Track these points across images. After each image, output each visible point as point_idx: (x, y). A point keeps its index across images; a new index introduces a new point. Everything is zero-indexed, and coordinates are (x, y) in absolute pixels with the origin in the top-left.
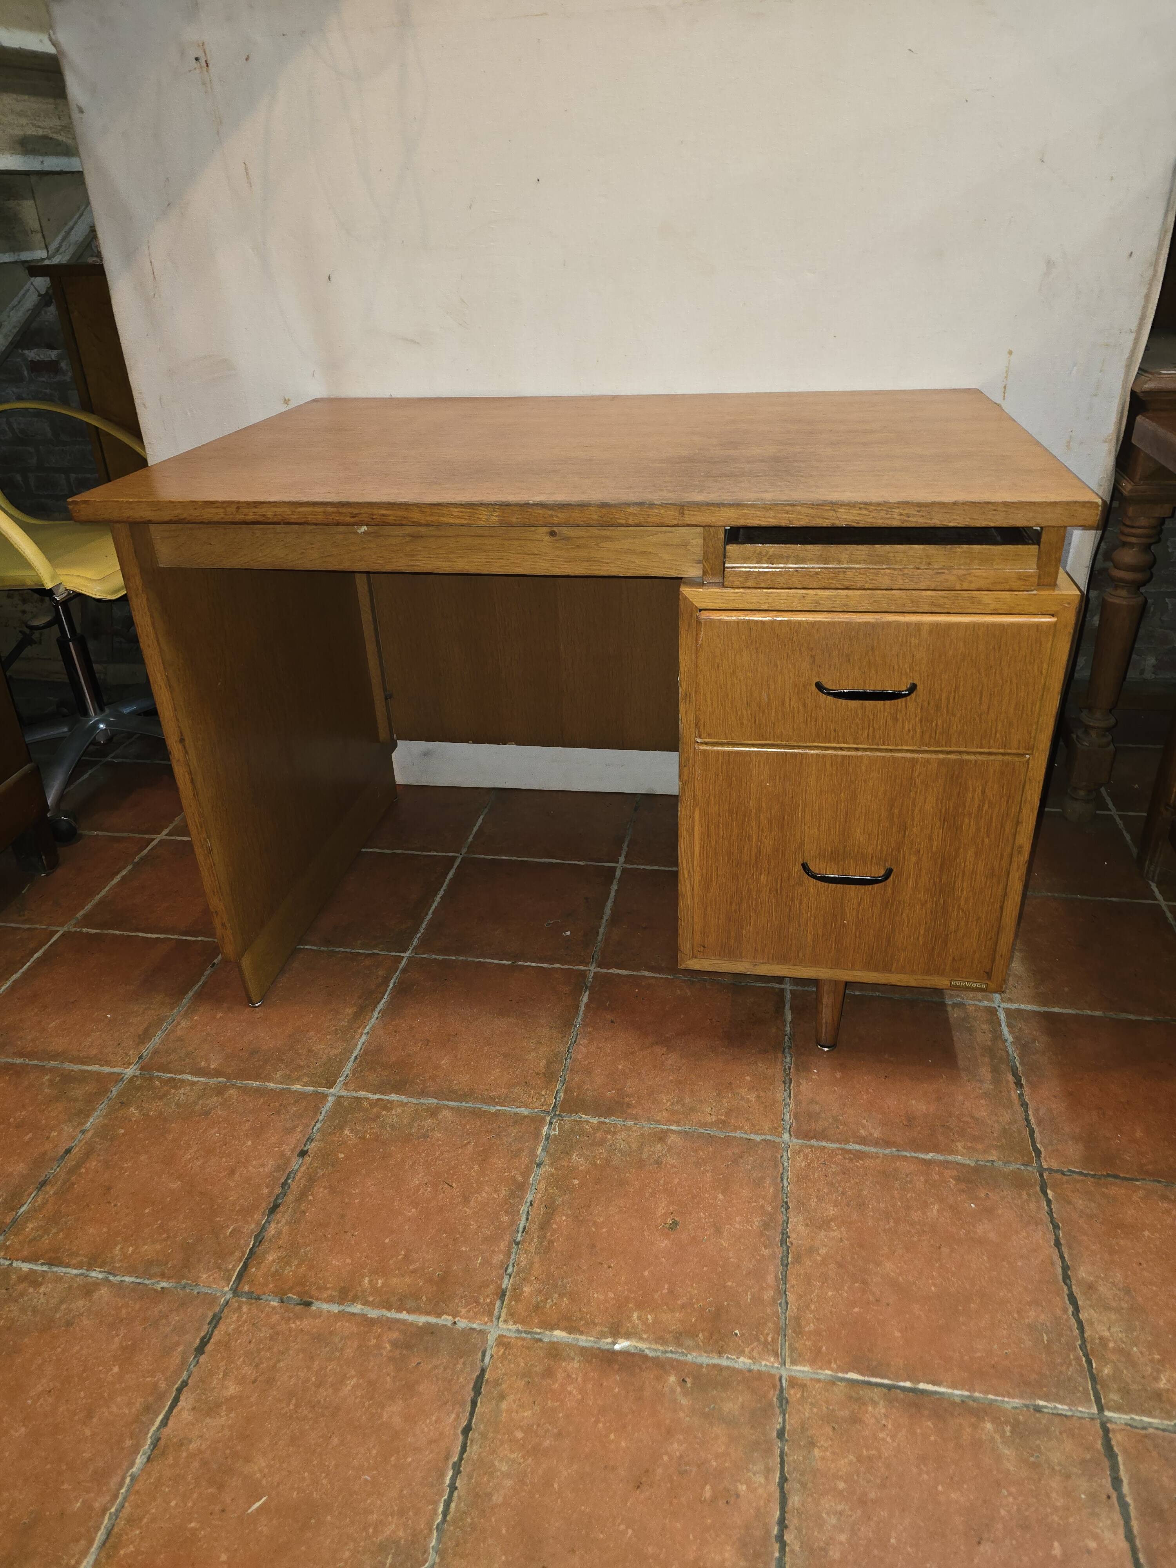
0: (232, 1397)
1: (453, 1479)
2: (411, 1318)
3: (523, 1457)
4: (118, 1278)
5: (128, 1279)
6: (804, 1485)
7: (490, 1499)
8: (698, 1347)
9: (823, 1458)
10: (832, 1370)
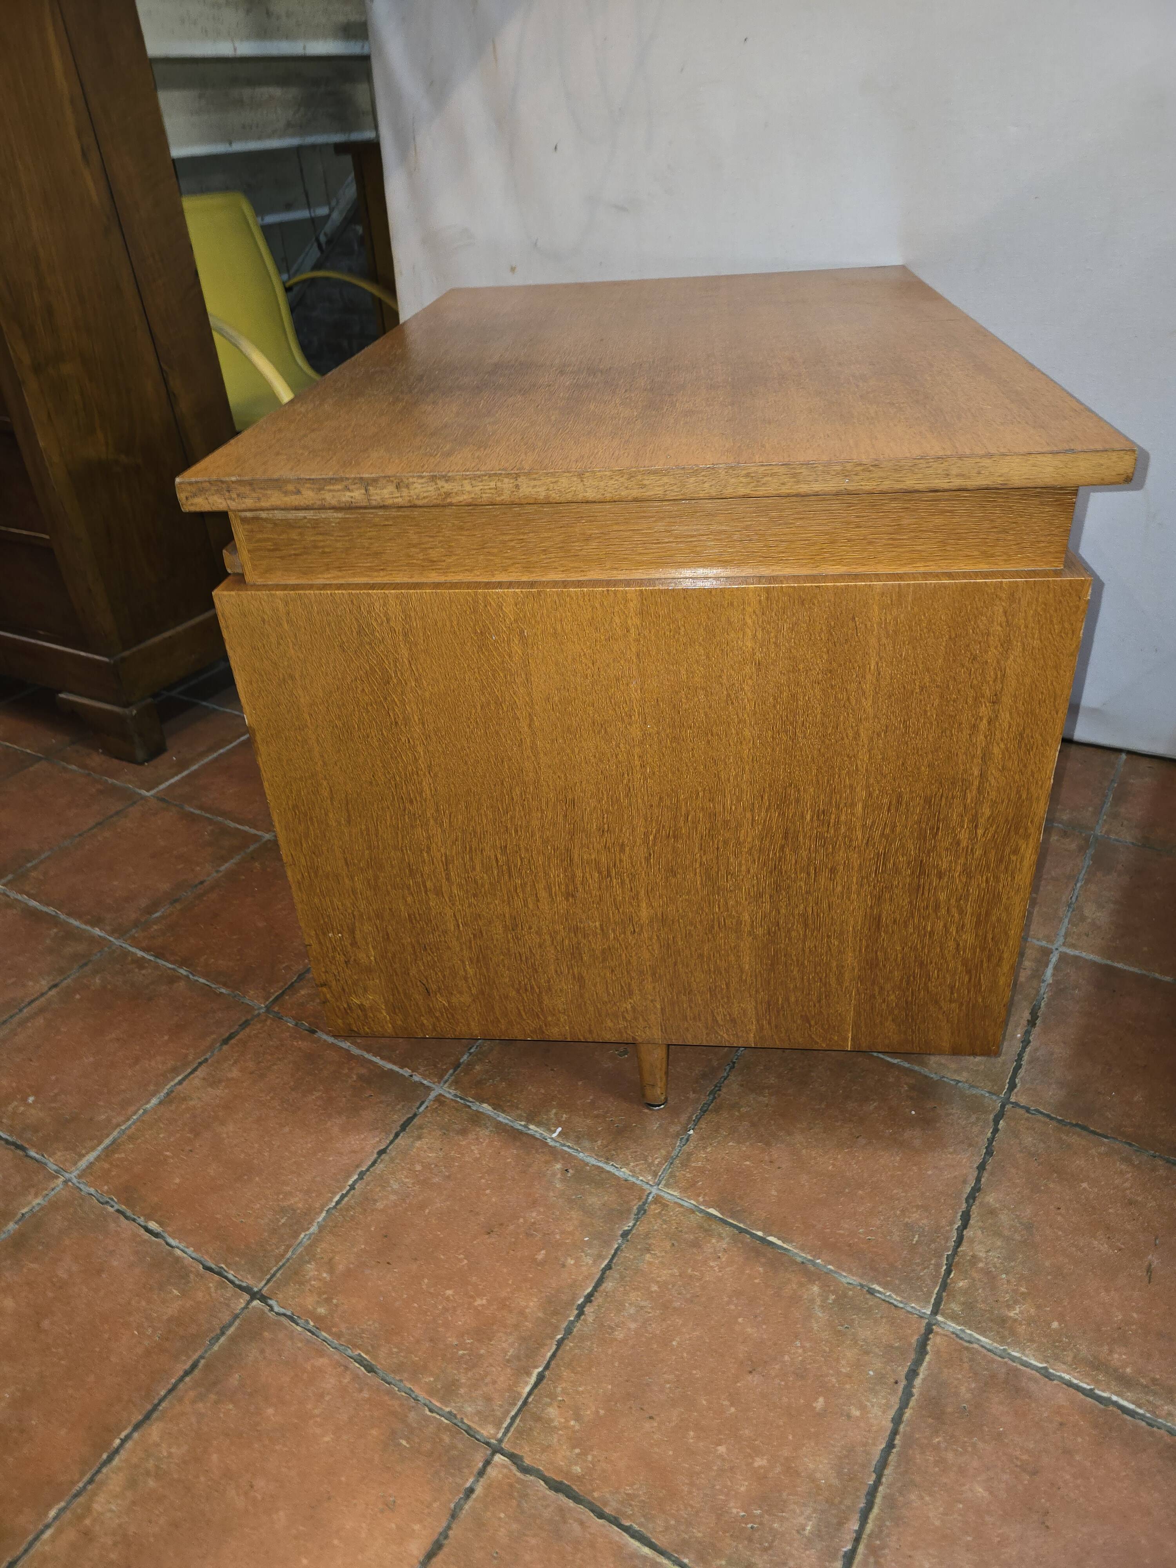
0: (233, 1079)
1: (355, 1182)
2: (381, 1063)
3: (413, 1183)
4: (196, 978)
5: (202, 980)
6: (622, 1278)
7: (375, 1204)
8: (592, 1150)
9: (650, 1263)
10: (698, 1201)
